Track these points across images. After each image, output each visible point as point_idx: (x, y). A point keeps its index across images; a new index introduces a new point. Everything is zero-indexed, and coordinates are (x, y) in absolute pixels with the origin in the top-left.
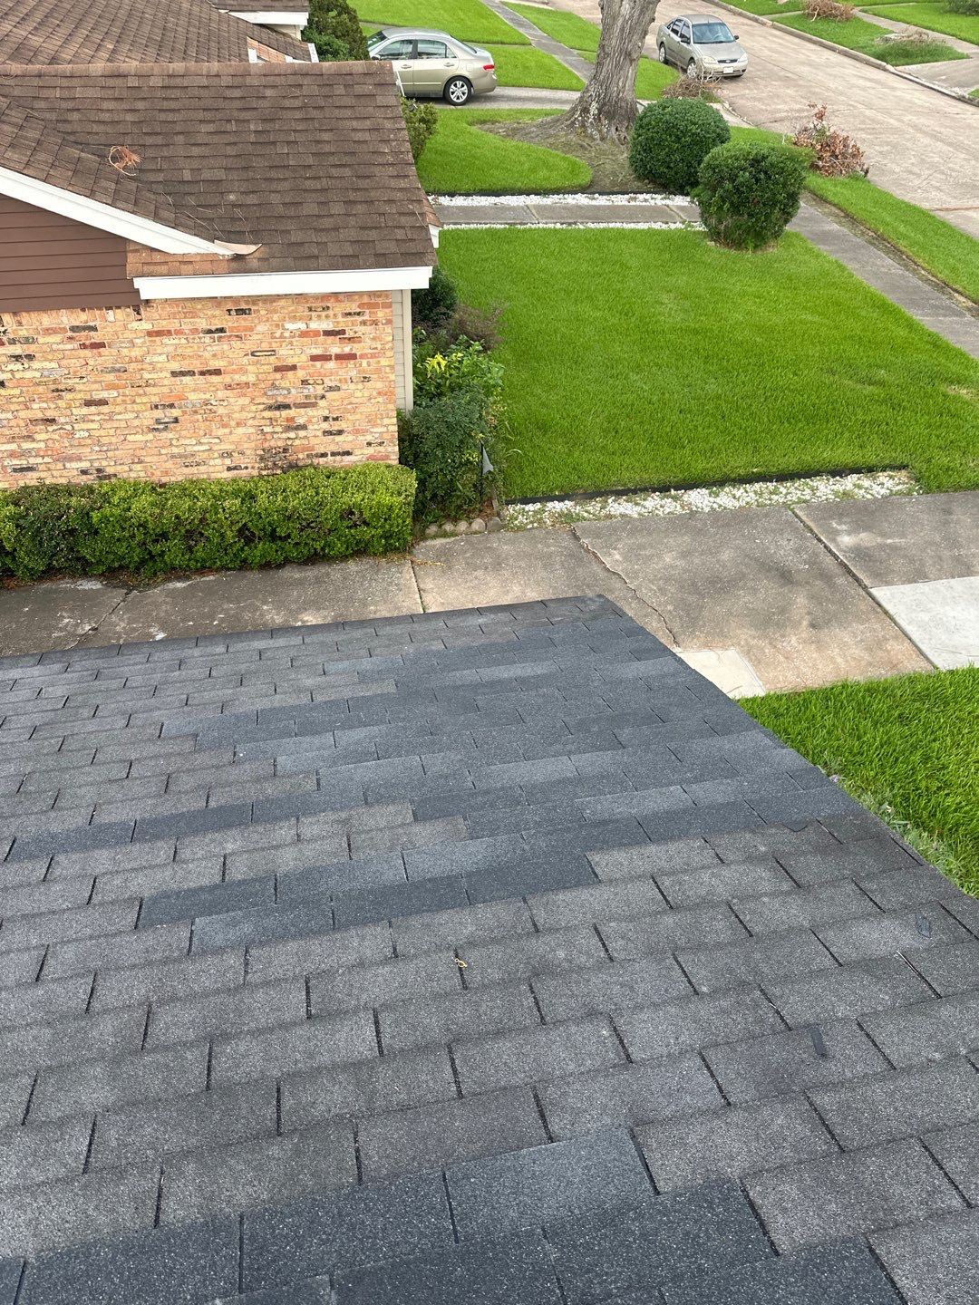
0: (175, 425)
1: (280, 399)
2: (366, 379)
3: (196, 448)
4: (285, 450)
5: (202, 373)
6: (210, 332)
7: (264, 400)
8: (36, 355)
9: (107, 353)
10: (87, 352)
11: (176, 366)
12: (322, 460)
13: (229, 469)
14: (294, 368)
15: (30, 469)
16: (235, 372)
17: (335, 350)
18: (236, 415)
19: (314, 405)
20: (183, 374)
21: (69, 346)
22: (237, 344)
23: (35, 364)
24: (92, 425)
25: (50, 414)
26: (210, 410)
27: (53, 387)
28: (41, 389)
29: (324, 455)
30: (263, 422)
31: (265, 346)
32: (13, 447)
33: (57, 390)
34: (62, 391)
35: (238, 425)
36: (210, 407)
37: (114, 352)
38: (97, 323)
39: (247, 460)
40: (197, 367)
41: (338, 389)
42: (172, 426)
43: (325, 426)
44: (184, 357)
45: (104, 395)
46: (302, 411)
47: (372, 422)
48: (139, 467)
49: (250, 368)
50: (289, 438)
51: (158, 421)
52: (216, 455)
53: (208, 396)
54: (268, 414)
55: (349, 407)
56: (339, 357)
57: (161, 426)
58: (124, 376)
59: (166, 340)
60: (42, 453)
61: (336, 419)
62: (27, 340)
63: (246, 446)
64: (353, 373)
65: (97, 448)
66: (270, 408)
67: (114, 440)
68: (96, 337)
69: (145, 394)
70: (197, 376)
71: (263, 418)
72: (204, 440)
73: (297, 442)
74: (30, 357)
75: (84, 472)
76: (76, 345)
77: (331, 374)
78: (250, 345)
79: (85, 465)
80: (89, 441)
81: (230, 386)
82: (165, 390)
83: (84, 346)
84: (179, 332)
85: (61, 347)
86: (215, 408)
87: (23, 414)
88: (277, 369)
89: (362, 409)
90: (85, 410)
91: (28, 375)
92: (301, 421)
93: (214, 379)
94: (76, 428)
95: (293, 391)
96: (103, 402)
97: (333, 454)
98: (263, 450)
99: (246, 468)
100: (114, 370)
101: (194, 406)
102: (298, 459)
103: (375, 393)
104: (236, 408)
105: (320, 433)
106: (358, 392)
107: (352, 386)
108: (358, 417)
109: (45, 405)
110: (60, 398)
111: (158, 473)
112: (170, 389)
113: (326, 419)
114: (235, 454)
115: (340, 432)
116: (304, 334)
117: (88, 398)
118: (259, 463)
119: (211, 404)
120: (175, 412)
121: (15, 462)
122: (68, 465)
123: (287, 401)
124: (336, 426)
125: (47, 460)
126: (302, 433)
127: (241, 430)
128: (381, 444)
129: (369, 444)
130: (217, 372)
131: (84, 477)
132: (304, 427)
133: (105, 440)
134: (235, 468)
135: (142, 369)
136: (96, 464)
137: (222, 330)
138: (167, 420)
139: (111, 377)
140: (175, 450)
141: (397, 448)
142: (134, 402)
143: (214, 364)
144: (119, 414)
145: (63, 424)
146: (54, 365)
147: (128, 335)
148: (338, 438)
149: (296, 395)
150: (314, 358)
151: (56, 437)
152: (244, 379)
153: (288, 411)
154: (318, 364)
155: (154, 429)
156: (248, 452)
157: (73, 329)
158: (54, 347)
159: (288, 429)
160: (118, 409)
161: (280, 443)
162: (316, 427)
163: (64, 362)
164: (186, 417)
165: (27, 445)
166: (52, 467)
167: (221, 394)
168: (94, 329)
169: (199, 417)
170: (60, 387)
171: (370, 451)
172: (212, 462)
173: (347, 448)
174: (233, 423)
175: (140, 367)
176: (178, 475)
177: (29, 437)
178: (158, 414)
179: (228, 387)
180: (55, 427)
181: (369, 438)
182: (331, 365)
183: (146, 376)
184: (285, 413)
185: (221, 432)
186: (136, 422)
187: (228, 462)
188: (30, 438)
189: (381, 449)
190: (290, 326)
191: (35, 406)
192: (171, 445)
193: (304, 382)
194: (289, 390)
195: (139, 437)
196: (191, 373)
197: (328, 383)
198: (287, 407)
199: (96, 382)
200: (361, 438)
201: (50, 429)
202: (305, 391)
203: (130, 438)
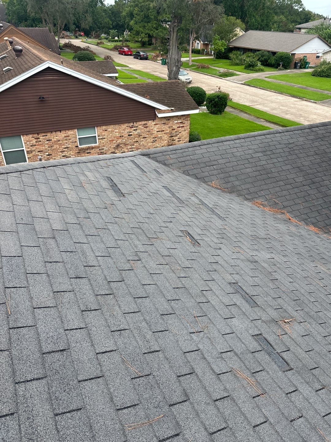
1: (172, 135)
2: (185, 131)
3: (158, 145)
5: (161, 131)
6: (163, 124)
7: (170, 136)
11: (158, 130)
14: (175, 129)
16: (166, 131)
17: (181, 126)
18: (165, 139)
19: (177, 136)
20: (158, 131)
21: (143, 127)
22: (167, 126)
23: (137, 131)
24: (143, 142)
25: (137, 140)
28: (137, 135)
30: (169, 140)
31: (171, 126)
32: (131, 147)
33: (139, 136)
35: (165, 141)
37: (149, 128)
38: (147, 123)
40: (161, 130)
41: (181, 133)
42: (155, 141)
43: (178, 140)
44: (159, 128)
45: (146, 136)
46: (175, 137)
47: (185, 139)
49: (168, 130)
51: (153, 141)
53: (161, 135)
54: (170, 138)
55: (182, 136)
56: (182, 127)
58: (150, 132)
59: (157, 125)
60: (135, 148)
61: (180, 138)
62: (137, 127)
64: (183, 129)
65: (143, 147)
66: (170, 137)
68: (147, 125)
69: (152, 136)
72: (160, 144)
74: (137, 130)
77: (180, 130)
78: (169, 126)
80: (142, 145)
82: (155, 135)
83: (145, 127)
84: (159, 124)
86: (162, 138)
87: (133, 140)
88: (172, 130)
90: (143, 139)
91: (136, 133)
93: (163, 132)
94: (141, 143)
96: (146, 138)
100: (149, 131)
101: (159, 137)
104: (165, 137)
106: (184, 133)
107: (183, 132)
108: (183, 138)
109: (137, 139)
110: (140, 137)
113: (178, 138)
115: (180, 141)
116: (177, 123)
117: (143, 137)
120: (156, 139)
124: (180, 140)
126: (174, 141)
127: (165, 142)
128: (186, 143)
129: (184, 143)
130: (163, 131)
132: (175, 140)
133: (145, 145)
137: (165, 123)
139: (148, 133)
140: (155, 146)
142: (150, 137)
143: (163, 129)
145: (139, 142)
146: (140, 131)
147: (152, 125)
149: (174, 135)
150: (178, 127)
151: (138, 144)
154: (178, 128)
157: (144, 124)
158: (140, 128)
159: (172, 141)
160: (148, 139)
161: (171, 144)
164: (158, 139)
165: (133, 147)
167: (163, 135)
168: (147, 124)
169: (160, 139)
170: (140, 135)
178: (154, 139)
179: (165, 133)
181: (184, 141)
182: (180, 128)
183: (153, 132)
185: (162, 142)
186: (150, 141)
188: (133, 145)
190: (175, 122)
191: (136, 139)
193: (176, 132)
194: (173, 133)
195: (150, 144)
196: (159, 131)
197: (179, 132)
198: (173, 137)
199: (145, 134)
203: (149, 144)
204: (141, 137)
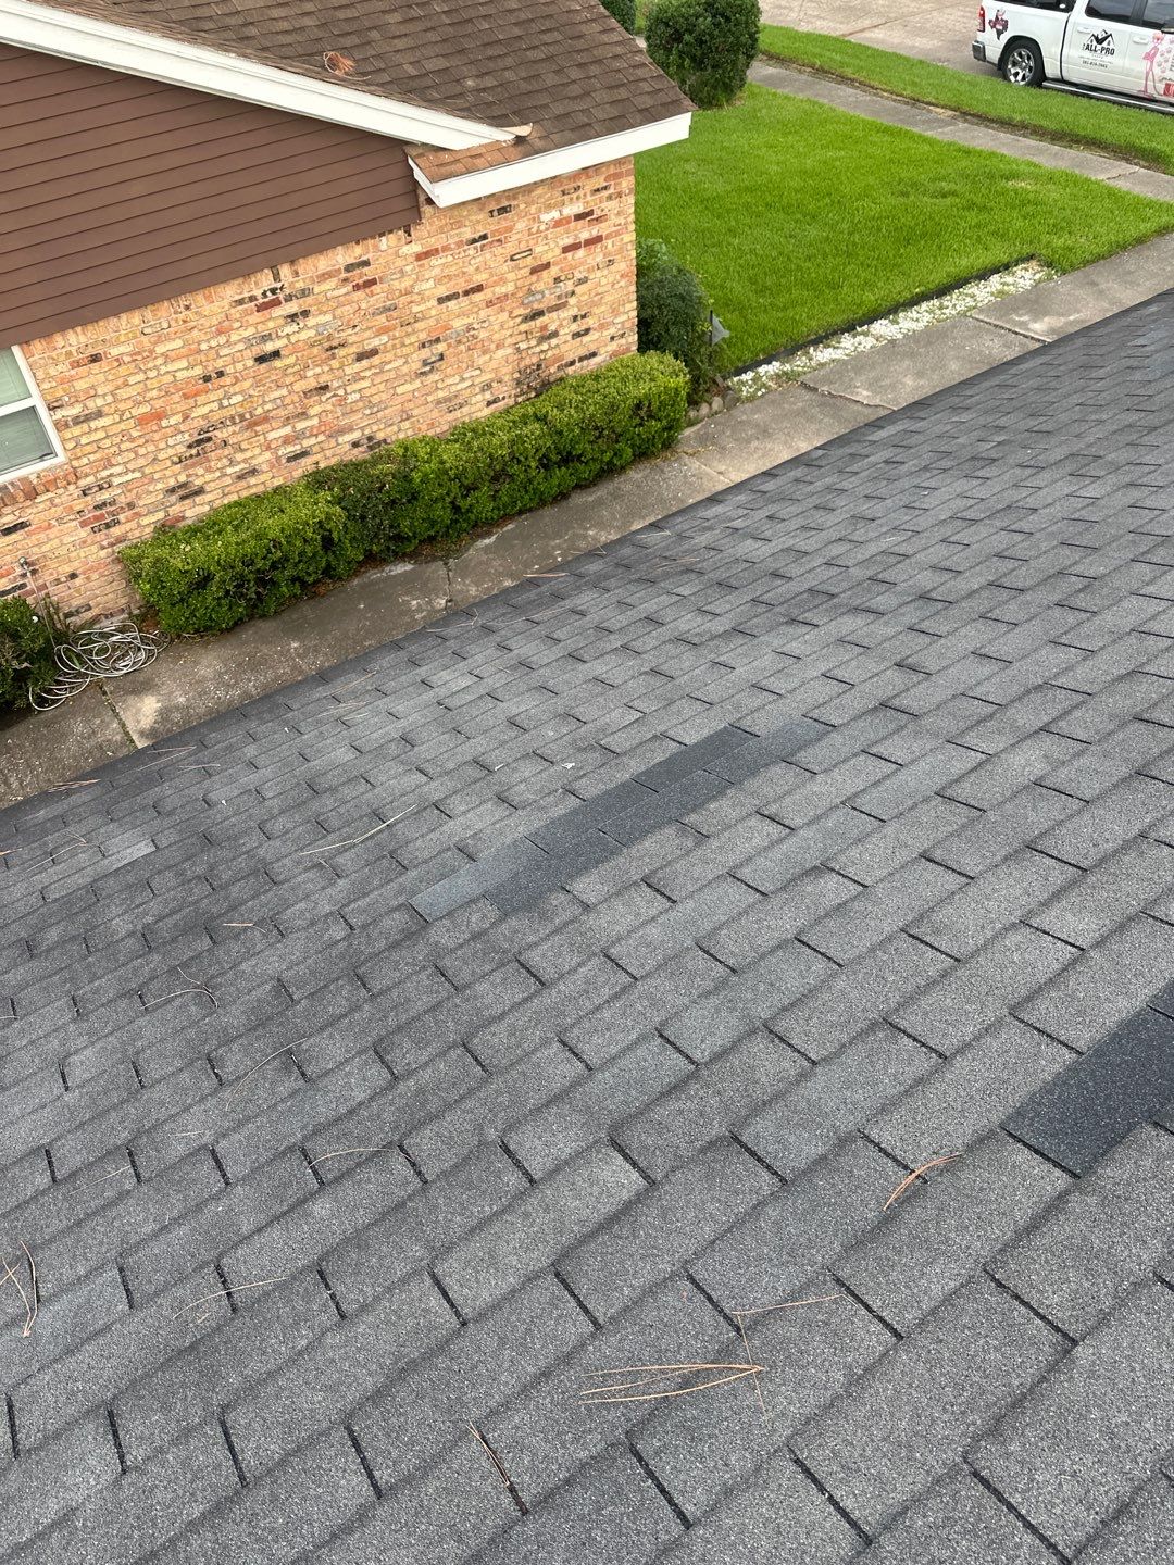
0: (440, 363)
1: (535, 306)
2: (609, 261)
3: (459, 387)
4: (539, 366)
5: (466, 293)
6: (474, 240)
7: (522, 311)
8: (312, 309)
9: (379, 291)
10: (360, 294)
11: (442, 291)
12: (570, 370)
13: (489, 404)
14: (548, 265)
15: (304, 454)
16: (496, 284)
17: (583, 234)
18: (496, 337)
19: (564, 305)
20: (449, 298)
21: (343, 291)
22: (499, 249)
23: (311, 321)
24: (362, 384)
25: (323, 380)
26: (473, 336)
27: (326, 345)
28: (315, 350)
29: (572, 363)
30: (520, 337)
31: (523, 245)
32: (287, 430)
33: (332, 348)
34: (335, 348)
35: (498, 347)
36: (472, 333)
37: (386, 286)
38: (371, 255)
39: (506, 388)
40: (462, 286)
41: (585, 280)
42: (437, 365)
43: (574, 327)
44: (450, 277)
45: (375, 342)
46: (554, 315)
47: (615, 312)
48: (406, 425)
49: (511, 276)
50: (542, 351)
51: (425, 363)
52: (478, 390)
53: (470, 320)
54: (524, 327)
55: (596, 299)
56: (587, 241)
57: (428, 368)
58: (394, 314)
59: (434, 260)
60: (315, 432)
61: (584, 317)
62: (305, 293)
63: (504, 370)
64: (598, 257)
65: (368, 412)
66: (526, 319)
67: (384, 396)
68: (370, 272)
69: (414, 332)
70: (461, 299)
71: (520, 333)
72: (467, 375)
73: (550, 353)
74: (305, 313)
75: (355, 445)
76: (349, 287)
77: (581, 264)
78: (509, 247)
79: (356, 435)
80: (361, 404)
81: (491, 302)
82: (432, 322)
83: (357, 288)
84: (446, 248)
85: (336, 293)
86: (476, 332)
87: (297, 387)
88: (534, 271)
89: (608, 298)
90: (358, 366)
91: (304, 335)
92: (552, 328)
93: (477, 297)
94: (348, 391)
95: (547, 292)
96: (374, 352)
97: (581, 359)
98: (519, 371)
99: (504, 398)
100: (385, 309)
101: (458, 334)
102: (550, 374)
103: (618, 277)
104: (496, 328)
105: (569, 337)
106: (603, 278)
107: (599, 274)
108: (603, 308)
109: (318, 370)
110: (333, 357)
111: (424, 427)
112: (437, 320)
113: (575, 318)
114: (495, 384)
115: (587, 331)
116: (557, 222)
117: (360, 350)
118: (516, 389)
119: (474, 329)
120: (441, 347)
121: (290, 449)
122: (340, 440)
123: (542, 306)
124: (584, 325)
125: (321, 438)
126: (554, 342)
127: (500, 353)
128: (622, 335)
129: (612, 338)
130: (479, 289)
131: (356, 451)
132: (555, 334)
133: (375, 400)
134: (495, 401)
135: (412, 302)
136: (367, 432)
137: (485, 236)
138: (433, 359)
139: (382, 319)
140: (441, 394)
141: (636, 337)
142: (403, 345)
143: (480, 278)
144: (390, 362)
145: (335, 390)
146: (328, 317)
147: (399, 262)
148: (586, 339)
149: (549, 298)
150: (565, 248)
151: (329, 407)
152: (504, 290)
153: (542, 319)
154: (569, 254)
155: (421, 373)
156: (506, 378)
157: (349, 268)
158: (329, 294)
159: (542, 339)
160: (389, 356)
161: (536, 360)
162: (567, 330)
163: (338, 312)
164: (451, 350)
165: (300, 425)
166: (326, 446)
167: (483, 314)
168: (367, 263)
169: (462, 347)
170: (335, 343)
171: (613, 346)
172: (474, 400)
173: (593, 348)
174: (493, 346)
175: (409, 299)
176: (444, 423)
177: (304, 413)
178: (425, 353)
179: (490, 304)
180: (328, 395)
181: (612, 331)
182: (580, 252)
183: (415, 309)
184: (539, 322)
185: (480, 361)
186: (405, 369)
187: (488, 396)
188: (303, 415)
189: (623, 341)
190: (545, 216)
191: (309, 373)
192: (437, 388)
193: (557, 280)
194: (542, 293)
195: (408, 387)
196: (455, 296)
197: (578, 275)
198: (541, 313)
199: (369, 328)
200: (605, 333)
201: (324, 398)
202: (558, 290)
203: (400, 390)
204: (341, 352)
